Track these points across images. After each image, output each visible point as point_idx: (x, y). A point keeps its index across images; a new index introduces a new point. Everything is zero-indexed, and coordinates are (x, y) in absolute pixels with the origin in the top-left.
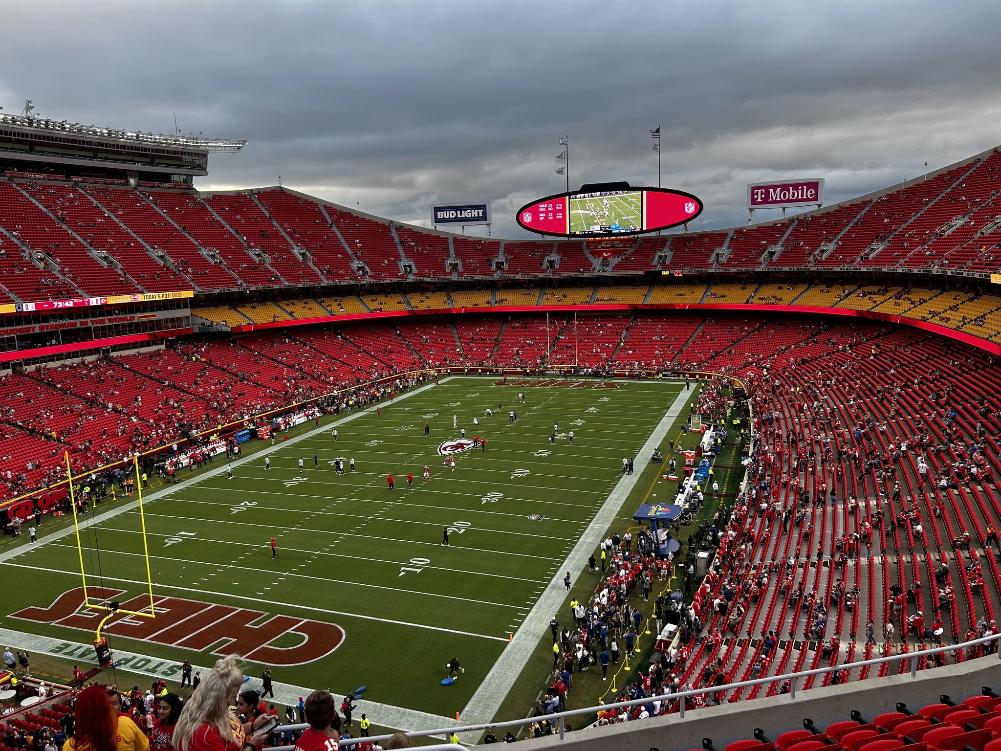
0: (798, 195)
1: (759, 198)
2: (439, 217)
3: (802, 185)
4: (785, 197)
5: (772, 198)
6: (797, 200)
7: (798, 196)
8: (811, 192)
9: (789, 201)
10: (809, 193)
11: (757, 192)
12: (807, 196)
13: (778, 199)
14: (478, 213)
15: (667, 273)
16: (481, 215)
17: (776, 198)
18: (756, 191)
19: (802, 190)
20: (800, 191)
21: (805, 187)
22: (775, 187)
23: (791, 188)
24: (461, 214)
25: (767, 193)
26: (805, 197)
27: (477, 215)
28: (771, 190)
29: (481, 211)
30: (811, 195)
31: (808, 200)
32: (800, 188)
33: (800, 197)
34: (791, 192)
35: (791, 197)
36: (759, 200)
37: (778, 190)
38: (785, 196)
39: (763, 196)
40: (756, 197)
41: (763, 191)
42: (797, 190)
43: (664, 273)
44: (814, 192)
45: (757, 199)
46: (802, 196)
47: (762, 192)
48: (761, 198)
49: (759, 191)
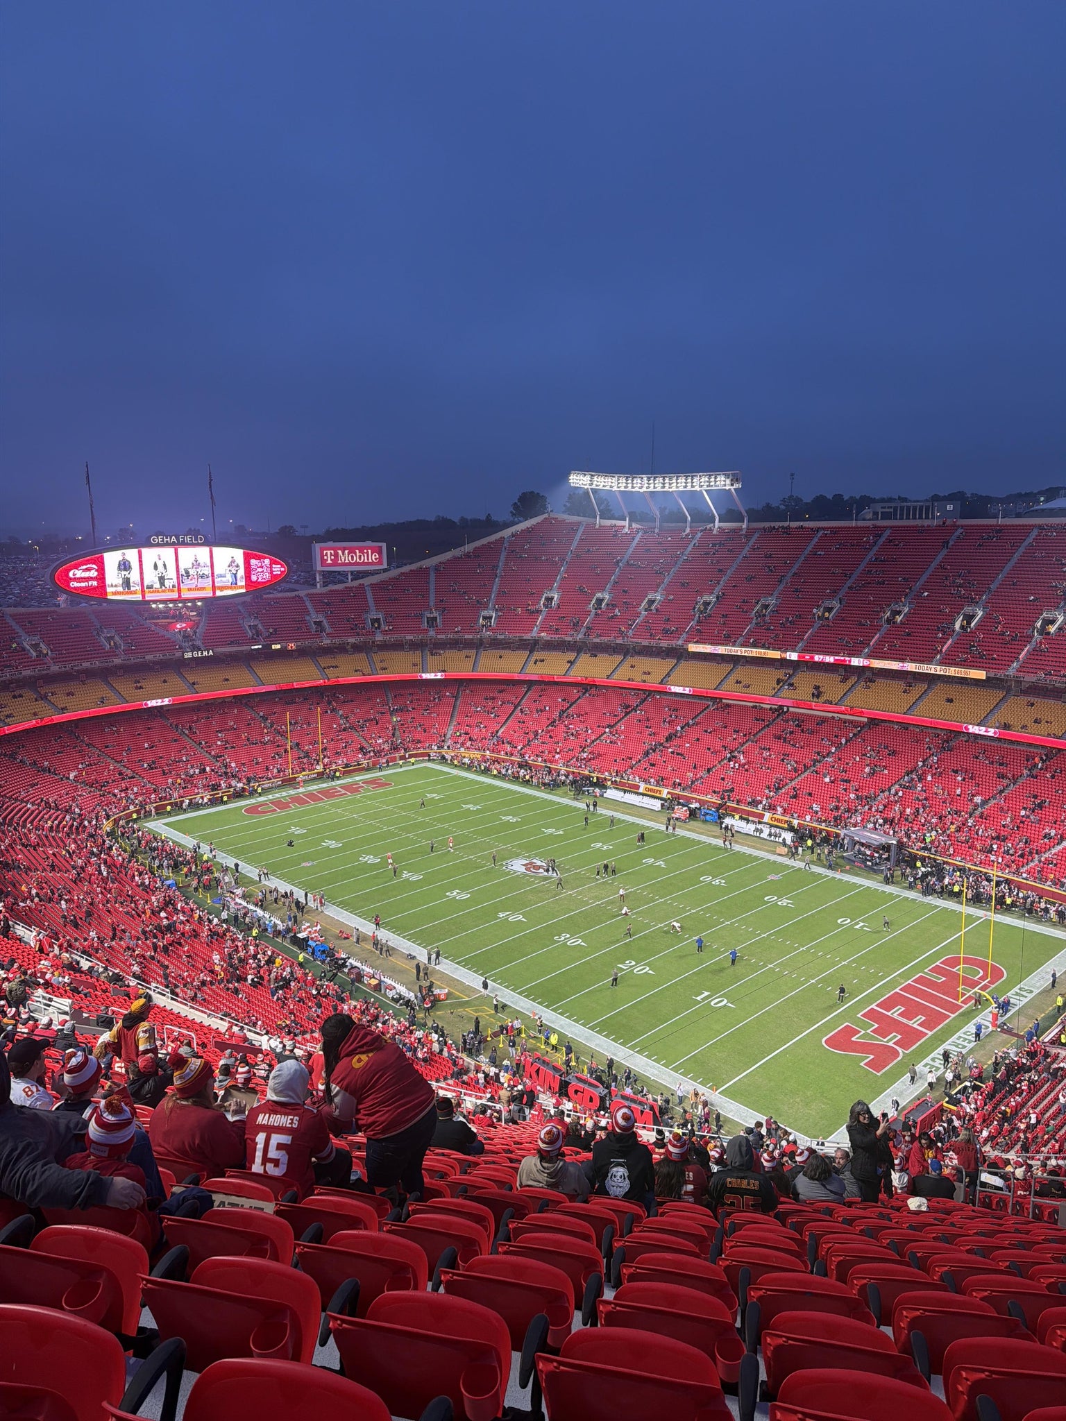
0: (364, 558)
1: (329, 559)
3: (368, 548)
4: (353, 560)
5: (341, 560)
6: (363, 564)
9: (356, 563)
10: (373, 557)
12: (372, 559)
13: (347, 561)
15: (278, 646)
17: (345, 560)
18: (325, 551)
19: (367, 553)
20: (365, 555)
21: (370, 551)
22: (343, 549)
23: (357, 551)
25: (336, 555)
26: (370, 561)
28: (340, 552)
30: (376, 559)
31: (372, 563)
32: (365, 551)
33: (366, 561)
34: (358, 554)
35: (358, 560)
36: (329, 561)
37: (346, 552)
38: (352, 558)
39: (333, 557)
40: (325, 558)
41: (333, 551)
42: (363, 553)
43: (274, 647)
44: (377, 556)
45: (327, 560)
46: (368, 559)
48: (331, 560)
49: (329, 552)
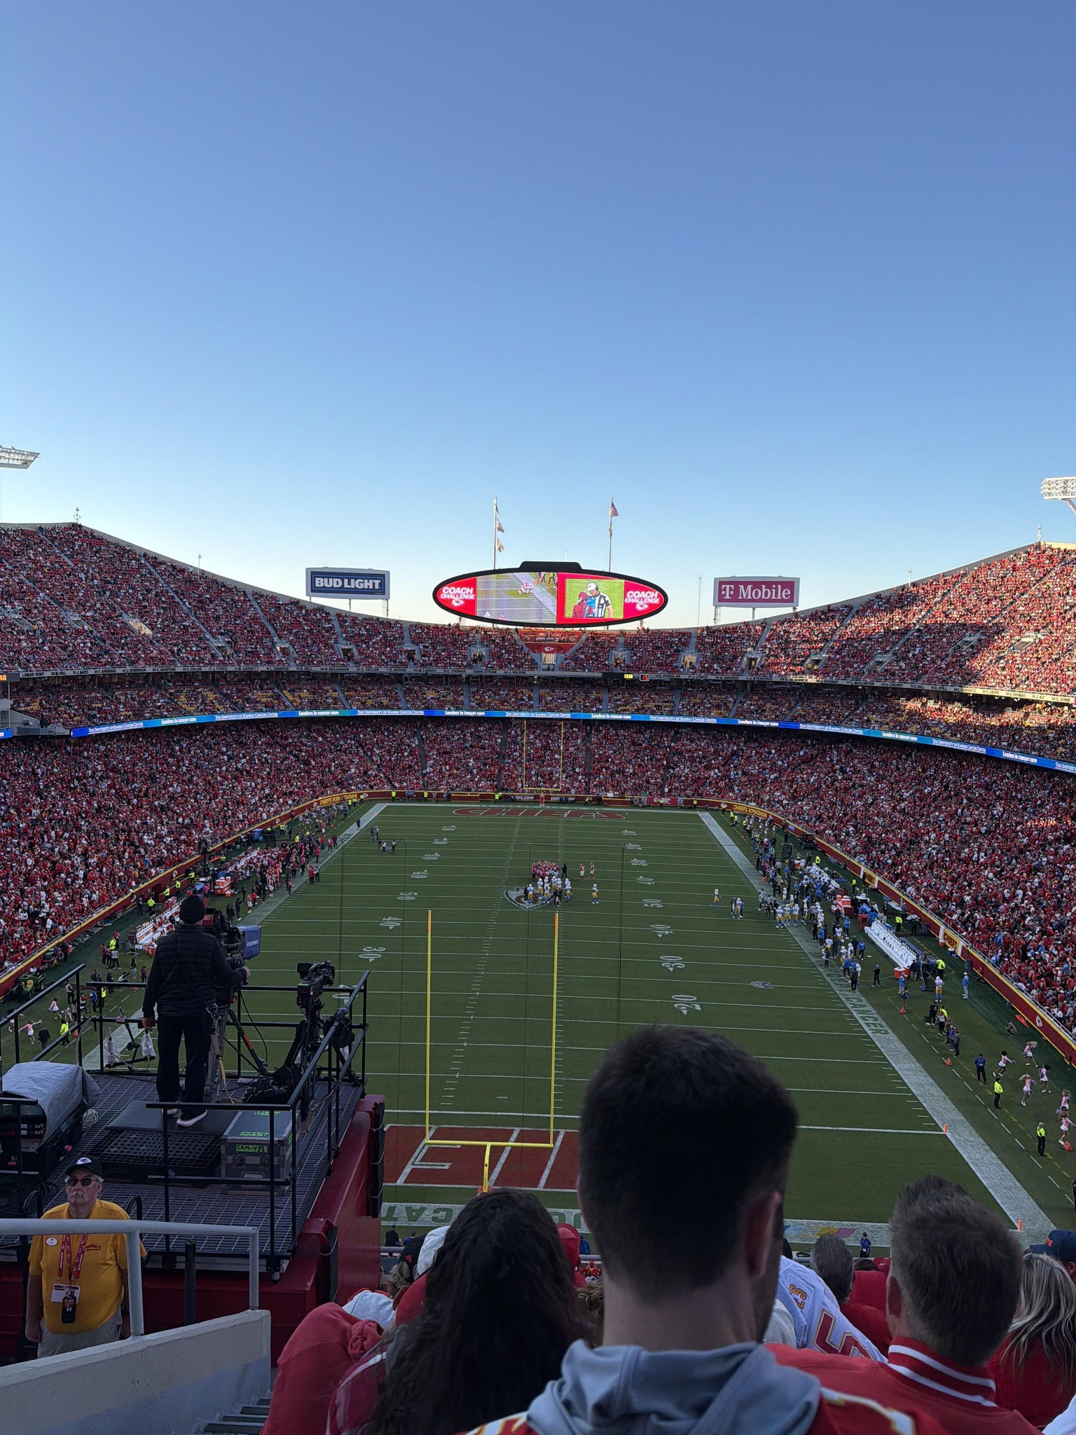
0: (772, 594)
1: (728, 594)
2: (317, 585)
3: (777, 583)
5: (742, 596)
6: (770, 600)
7: (771, 596)
8: (786, 592)
9: (761, 600)
10: (784, 593)
11: (725, 588)
12: (781, 596)
13: (749, 597)
14: (374, 584)
16: (377, 587)
17: (747, 596)
18: (723, 586)
19: (777, 589)
20: (774, 590)
21: (779, 586)
22: (745, 584)
23: (764, 586)
24: (349, 584)
25: (737, 590)
26: (779, 597)
27: (371, 587)
28: (742, 587)
29: (377, 582)
30: (786, 596)
31: (782, 601)
32: (774, 586)
33: (774, 597)
34: (764, 590)
35: (763, 597)
36: (727, 597)
37: (749, 587)
38: (757, 594)
39: (732, 593)
40: (723, 593)
41: (732, 586)
42: (771, 588)
44: (789, 593)
45: (725, 595)
46: (776, 596)
47: (730, 588)
48: (730, 595)
49: (728, 586)
